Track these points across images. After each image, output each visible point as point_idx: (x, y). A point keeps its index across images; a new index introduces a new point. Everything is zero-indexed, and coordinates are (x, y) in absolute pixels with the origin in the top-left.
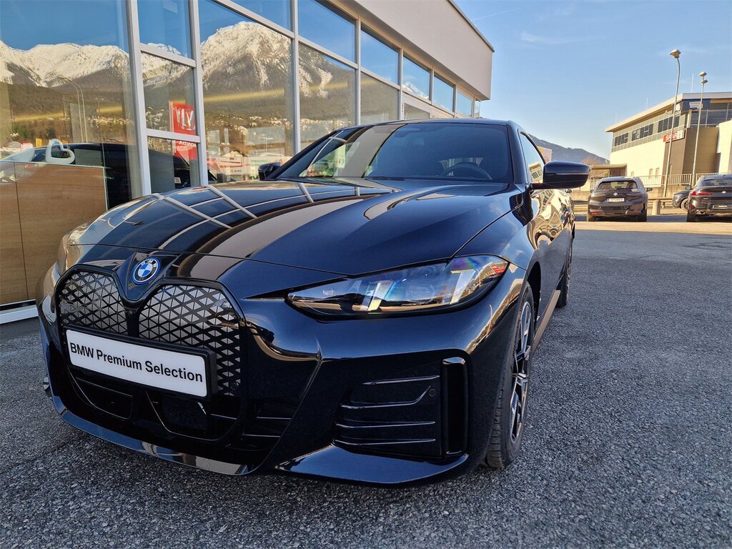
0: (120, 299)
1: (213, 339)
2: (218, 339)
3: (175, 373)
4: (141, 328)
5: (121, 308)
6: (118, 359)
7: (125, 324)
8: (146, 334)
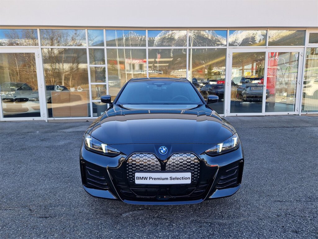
0: (157, 160)
1: (192, 167)
2: (193, 167)
3: (180, 179)
4: (166, 168)
5: (158, 163)
6: (158, 178)
7: (160, 168)
8: (168, 169)
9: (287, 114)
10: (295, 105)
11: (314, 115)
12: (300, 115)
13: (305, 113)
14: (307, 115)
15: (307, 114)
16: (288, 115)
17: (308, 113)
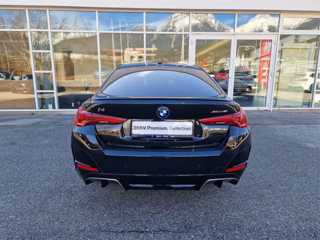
9: (257, 110)
10: (266, 97)
11: (286, 111)
12: (271, 111)
13: (278, 109)
14: (279, 111)
15: (279, 109)
16: (259, 111)
17: (281, 109)
